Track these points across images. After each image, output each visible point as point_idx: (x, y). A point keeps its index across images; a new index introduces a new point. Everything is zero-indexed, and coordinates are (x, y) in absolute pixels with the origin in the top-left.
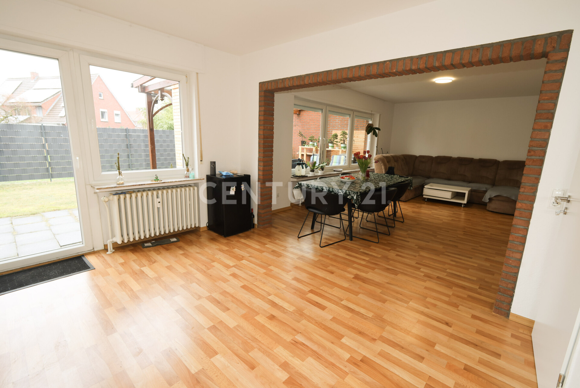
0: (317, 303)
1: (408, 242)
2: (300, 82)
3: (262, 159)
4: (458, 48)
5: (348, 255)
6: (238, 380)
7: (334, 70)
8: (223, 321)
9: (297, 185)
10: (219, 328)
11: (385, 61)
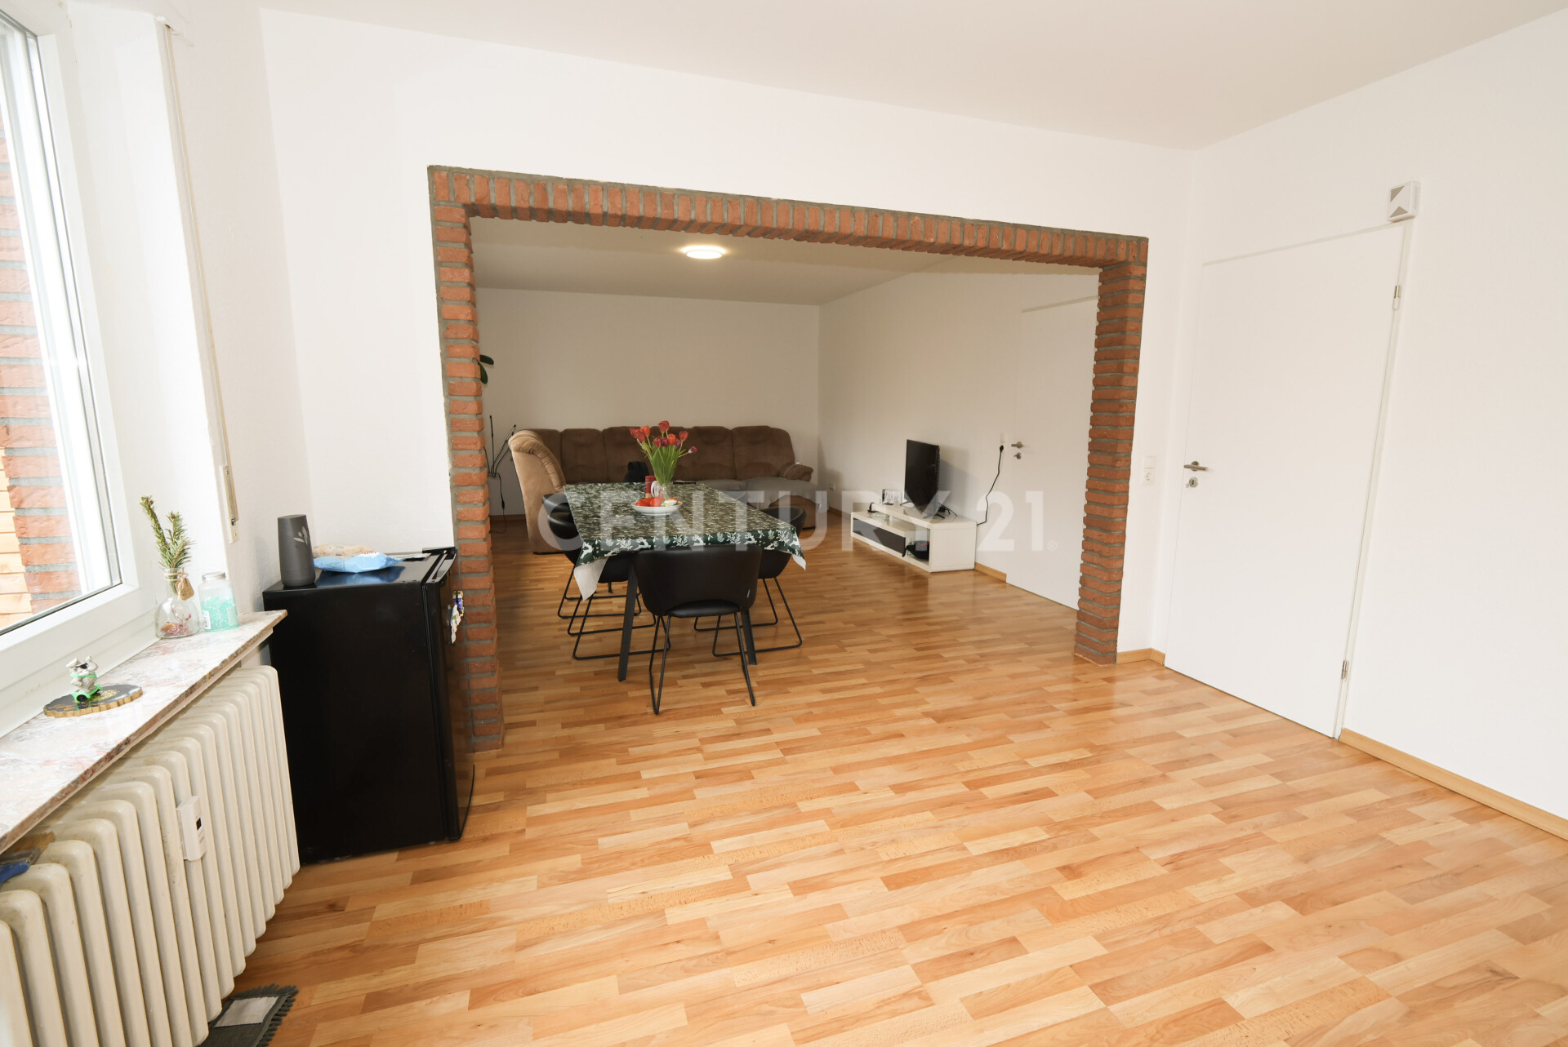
0: (1026, 793)
1: (822, 622)
2: (656, 210)
3: (475, 478)
4: (1034, 225)
5: (824, 691)
6: (1311, 982)
7: (778, 202)
8: (1075, 962)
9: (586, 548)
10: (1107, 977)
11: (909, 213)
